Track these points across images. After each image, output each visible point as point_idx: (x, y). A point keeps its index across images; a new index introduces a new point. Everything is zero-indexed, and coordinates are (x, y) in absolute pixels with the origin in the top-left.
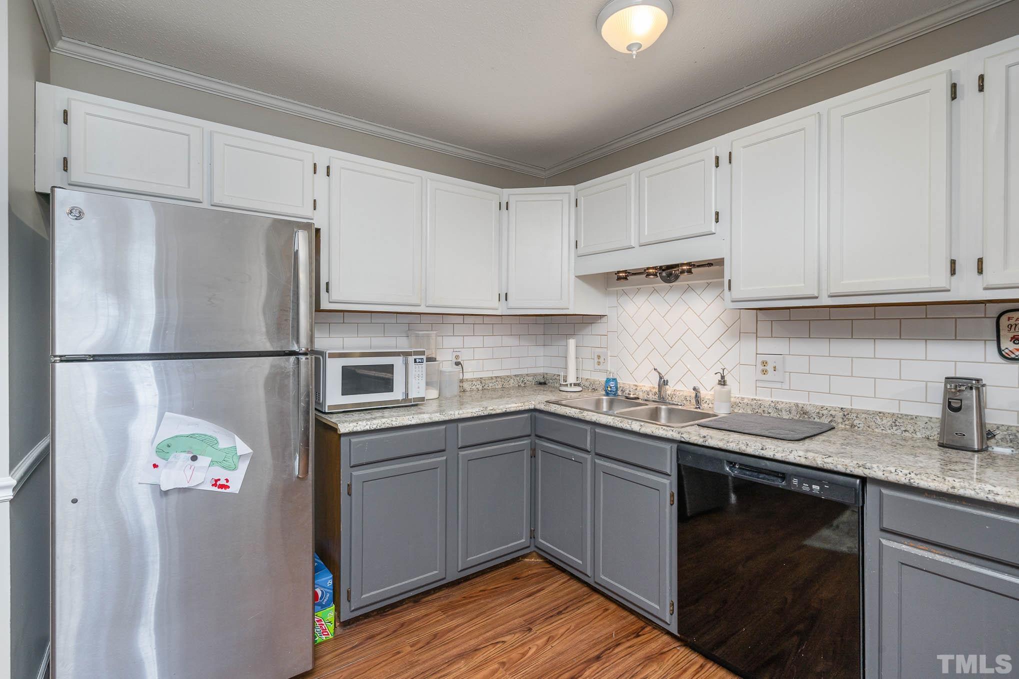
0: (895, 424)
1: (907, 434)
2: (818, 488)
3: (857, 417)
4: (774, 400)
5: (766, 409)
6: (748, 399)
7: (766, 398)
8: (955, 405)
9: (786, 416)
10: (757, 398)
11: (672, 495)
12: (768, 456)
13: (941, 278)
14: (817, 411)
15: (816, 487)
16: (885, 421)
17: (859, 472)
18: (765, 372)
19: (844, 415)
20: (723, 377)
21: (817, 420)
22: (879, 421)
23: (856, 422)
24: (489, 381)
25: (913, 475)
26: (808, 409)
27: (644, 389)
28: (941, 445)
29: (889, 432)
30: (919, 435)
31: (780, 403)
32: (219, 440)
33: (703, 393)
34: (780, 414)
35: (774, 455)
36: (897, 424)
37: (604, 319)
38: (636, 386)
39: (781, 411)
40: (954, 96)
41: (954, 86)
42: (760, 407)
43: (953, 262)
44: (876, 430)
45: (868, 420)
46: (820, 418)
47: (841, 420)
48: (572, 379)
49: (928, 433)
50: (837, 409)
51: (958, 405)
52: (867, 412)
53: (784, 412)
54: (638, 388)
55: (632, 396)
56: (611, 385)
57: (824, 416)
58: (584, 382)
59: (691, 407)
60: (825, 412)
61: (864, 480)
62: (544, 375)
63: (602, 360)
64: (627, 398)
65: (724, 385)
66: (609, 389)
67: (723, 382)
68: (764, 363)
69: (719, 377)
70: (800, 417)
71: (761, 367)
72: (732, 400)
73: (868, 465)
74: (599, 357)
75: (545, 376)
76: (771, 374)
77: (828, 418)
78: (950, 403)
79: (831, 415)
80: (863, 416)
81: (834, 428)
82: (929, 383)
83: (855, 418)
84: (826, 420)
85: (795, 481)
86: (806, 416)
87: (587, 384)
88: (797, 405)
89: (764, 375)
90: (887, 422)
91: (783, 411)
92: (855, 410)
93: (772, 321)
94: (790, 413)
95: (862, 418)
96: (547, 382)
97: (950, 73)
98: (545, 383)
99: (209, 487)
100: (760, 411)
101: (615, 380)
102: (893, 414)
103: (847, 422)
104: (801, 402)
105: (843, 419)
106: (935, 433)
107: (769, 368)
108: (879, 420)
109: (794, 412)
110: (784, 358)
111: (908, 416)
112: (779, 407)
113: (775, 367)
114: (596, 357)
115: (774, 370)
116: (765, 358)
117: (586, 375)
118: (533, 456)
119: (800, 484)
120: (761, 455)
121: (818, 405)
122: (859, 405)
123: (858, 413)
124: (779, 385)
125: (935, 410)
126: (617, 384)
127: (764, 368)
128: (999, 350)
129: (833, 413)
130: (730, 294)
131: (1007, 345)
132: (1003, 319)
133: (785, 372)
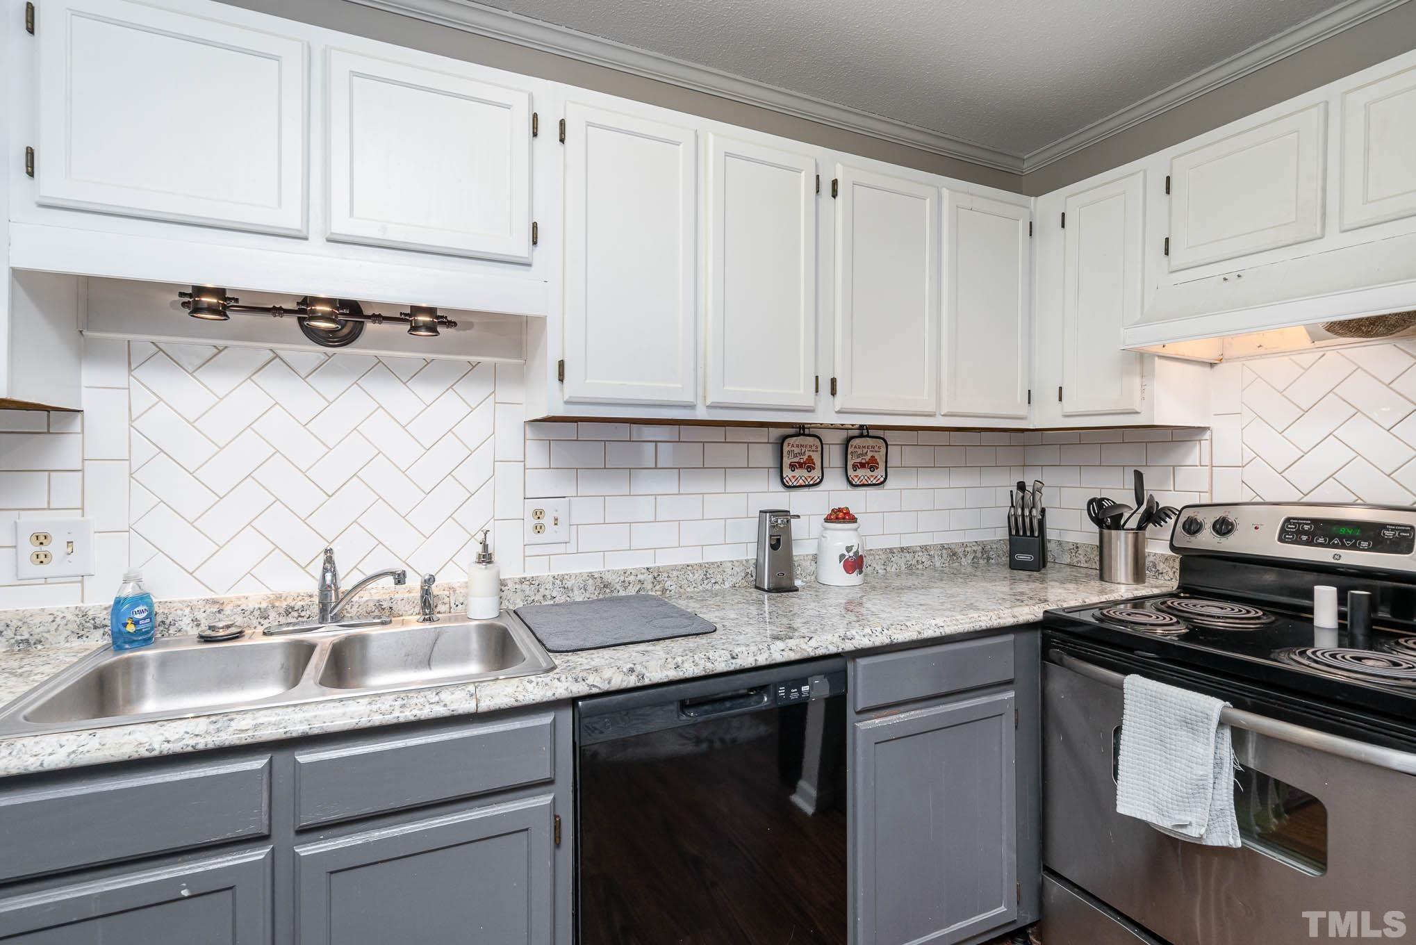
0: (706, 577)
1: (717, 587)
3: (668, 577)
4: (556, 574)
5: (547, 593)
6: (512, 580)
7: (542, 570)
9: (578, 597)
10: (528, 575)
12: (750, 666)
14: (622, 578)
16: (695, 576)
18: (539, 529)
19: (655, 578)
20: (486, 547)
21: (622, 593)
22: (690, 577)
26: (609, 578)
27: (252, 605)
29: (701, 588)
31: (566, 577)
34: (571, 595)
35: (756, 660)
36: (708, 576)
37: (67, 423)
38: (215, 602)
39: (572, 590)
42: (538, 591)
44: (688, 589)
45: (680, 579)
46: (626, 588)
50: (643, 571)
52: (675, 568)
53: (576, 592)
55: (220, 632)
56: (138, 616)
57: (631, 585)
60: (632, 578)
63: (55, 547)
64: (205, 639)
65: (489, 562)
67: (487, 557)
68: (538, 514)
70: (599, 594)
71: (532, 522)
74: (42, 539)
76: (550, 533)
77: (636, 587)
78: (771, 540)
79: (640, 581)
80: (675, 573)
82: (727, 521)
83: (666, 579)
84: (633, 591)
86: (608, 591)
88: (591, 576)
89: (539, 535)
90: (699, 576)
91: (575, 588)
92: (663, 567)
93: (550, 441)
94: (586, 590)
95: (674, 577)
100: (539, 597)
101: (143, 598)
103: (657, 587)
104: (596, 568)
105: (653, 583)
107: (547, 521)
108: (691, 575)
109: (591, 588)
110: (571, 502)
111: (713, 564)
112: (569, 584)
113: (556, 520)
114: (27, 538)
115: (556, 524)
116: (539, 505)
120: (738, 667)
121: (619, 570)
122: (665, 560)
124: (564, 549)
126: (151, 605)
127: (537, 521)
128: (782, 478)
129: (640, 577)
130: (562, 390)
131: (787, 472)
132: (785, 445)
133: (571, 526)
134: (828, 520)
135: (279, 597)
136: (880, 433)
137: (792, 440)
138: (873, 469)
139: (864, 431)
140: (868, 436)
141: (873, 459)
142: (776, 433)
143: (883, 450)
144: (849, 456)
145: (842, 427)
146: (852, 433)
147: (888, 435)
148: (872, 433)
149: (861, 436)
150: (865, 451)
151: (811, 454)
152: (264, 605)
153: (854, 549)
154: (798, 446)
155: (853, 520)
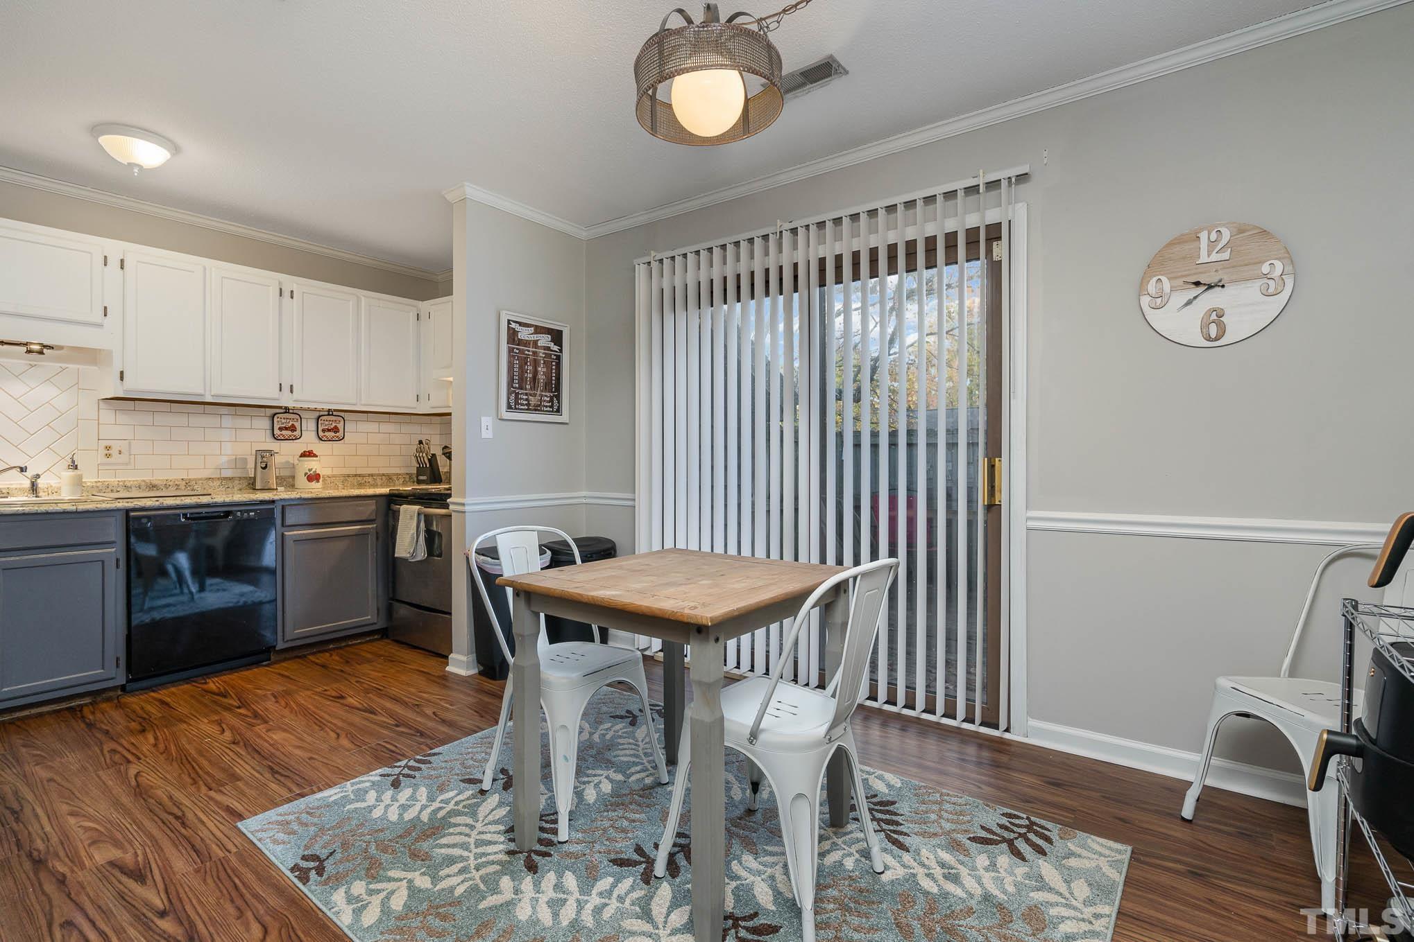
0: (222, 485)
2: (253, 514)
4: (120, 480)
5: (114, 488)
7: (113, 479)
10: (101, 480)
11: (118, 560)
18: (108, 456)
20: (72, 462)
22: (211, 484)
26: (156, 483)
31: (127, 481)
34: (130, 490)
39: (131, 488)
40: (281, 295)
41: (281, 290)
42: (109, 488)
43: (280, 385)
45: (204, 485)
46: (167, 488)
49: (241, 486)
51: (263, 466)
53: (133, 489)
60: (171, 483)
67: (74, 467)
68: (108, 448)
70: (149, 491)
71: (104, 451)
76: (116, 458)
77: (174, 488)
78: (261, 464)
79: (176, 485)
80: (201, 482)
85: (239, 514)
86: (155, 489)
88: (144, 481)
89: (108, 459)
90: (217, 483)
91: (133, 487)
93: (116, 410)
94: (140, 488)
95: (200, 484)
97: (280, 282)
103: (189, 488)
104: (147, 478)
105: (186, 486)
107: (114, 452)
109: (143, 487)
110: (130, 443)
112: (129, 484)
113: (120, 451)
115: (120, 454)
116: (108, 443)
122: (194, 475)
123: (196, 480)
124: (124, 467)
127: (107, 452)
128: (274, 435)
129: (177, 483)
130: (122, 384)
131: (277, 432)
132: (276, 417)
133: (130, 455)
134: (301, 456)
136: (342, 414)
137: (280, 415)
138: (336, 432)
139: (330, 412)
140: (332, 415)
141: (336, 427)
142: (270, 412)
143: (342, 422)
144: (319, 425)
145: (315, 410)
146: (322, 413)
147: (346, 415)
148: (335, 413)
149: (329, 415)
150: (331, 423)
151: (294, 423)
153: (314, 470)
154: (284, 419)
155: (315, 456)
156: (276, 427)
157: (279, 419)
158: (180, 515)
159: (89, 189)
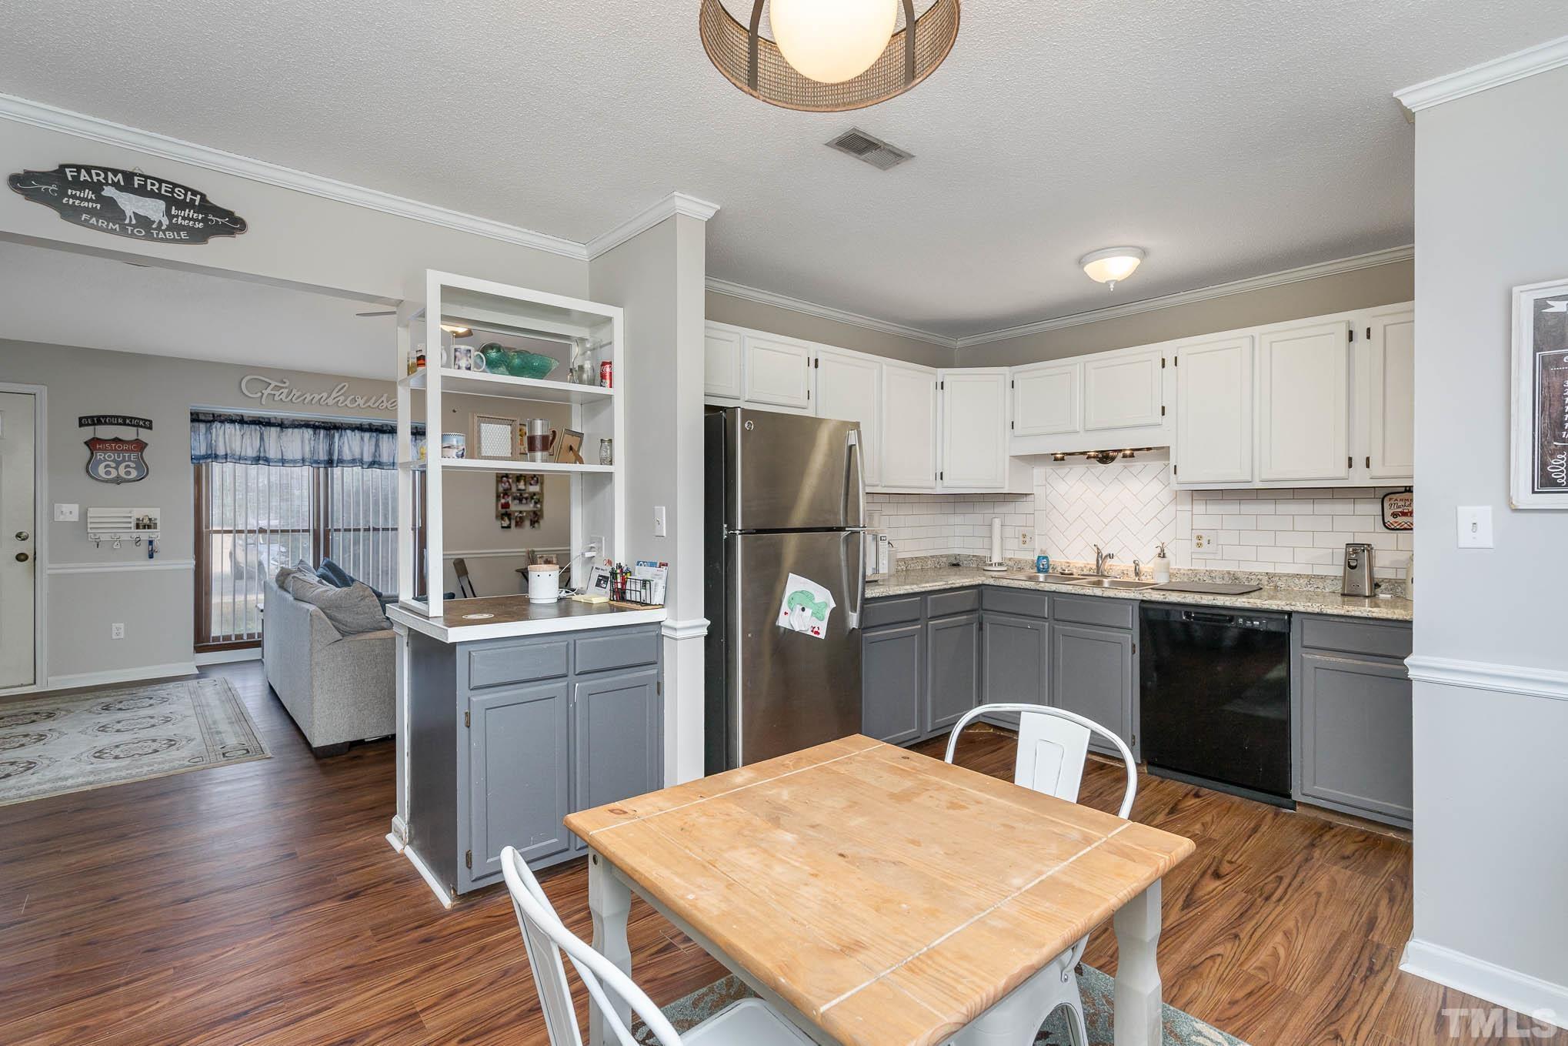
0: (1309, 583)
1: (1318, 590)
2: (1258, 623)
3: (1278, 579)
4: (1208, 569)
5: (1201, 578)
6: (1184, 570)
7: (1200, 566)
8: (1353, 564)
9: (1219, 582)
10: (1192, 568)
11: (1134, 646)
12: (1220, 604)
13: (1342, 469)
14: (1246, 576)
15: (1256, 623)
16: (1302, 581)
17: (1287, 608)
18: (1199, 545)
19: (1269, 579)
20: (1163, 550)
21: (1246, 583)
22: (1297, 581)
23: (1279, 583)
24: (910, 562)
25: (1323, 606)
26: (1239, 575)
28: (1343, 595)
29: (1305, 589)
30: (1327, 590)
31: (1213, 571)
32: (815, 595)
33: (1143, 567)
34: (1214, 581)
35: (1224, 602)
36: (1311, 583)
37: (1029, 498)
38: (1068, 563)
39: (1215, 578)
40: (1351, 339)
41: (1351, 333)
42: (1196, 576)
43: (1350, 459)
44: (1295, 589)
45: (1288, 581)
46: (1249, 582)
47: (1266, 583)
48: (996, 559)
49: (1334, 588)
50: (1262, 574)
51: (1354, 564)
52: (1287, 575)
53: (1218, 579)
54: (1071, 566)
55: (1066, 572)
56: (1043, 563)
57: (1253, 580)
58: (1008, 562)
59: (1133, 578)
61: (1290, 614)
62: (956, 556)
63: (1027, 539)
64: (1062, 574)
65: (1164, 557)
66: (1041, 566)
67: (1162, 555)
68: (1199, 538)
69: (1159, 550)
70: (1234, 581)
71: (1196, 541)
72: (1171, 571)
73: (1293, 603)
74: (1024, 536)
75: (958, 557)
76: (1205, 547)
77: (1257, 581)
78: (1349, 562)
79: (1258, 579)
80: (1285, 578)
81: (1261, 589)
82: (1335, 550)
84: (1254, 583)
85: (1241, 621)
86: (1237, 581)
87: (1011, 563)
88: (1229, 573)
89: (1199, 548)
91: (1217, 577)
92: (1278, 574)
93: (1206, 500)
94: (1223, 579)
95: (1284, 580)
96: (961, 563)
97: (1349, 323)
98: (957, 565)
99: (810, 633)
100: (1196, 579)
101: (1046, 558)
102: (1308, 575)
103: (1271, 584)
104: (1231, 569)
105: (1268, 581)
106: (1339, 589)
107: (1204, 541)
109: (1226, 579)
110: (1219, 533)
111: (1319, 576)
112: (1213, 575)
113: (1209, 541)
114: (1021, 535)
115: (1208, 544)
116: (1199, 533)
117: (1009, 555)
118: (981, 628)
119: (1245, 621)
121: (1246, 572)
122: (1281, 570)
123: (1280, 576)
124: (1212, 557)
125: (1339, 571)
126: (1048, 560)
127: (1198, 541)
128: (1384, 523)
129: (1260, 577)
130: (1176, 477)
131: (1389, 519)
132: (1386, 499)
133: (1218, 545)
135: (1088, 564)
152: (1083, 566)
156: (1388, 512)
157: (1392, 502)
158: (1181, 612)
159: (1182, 293)
